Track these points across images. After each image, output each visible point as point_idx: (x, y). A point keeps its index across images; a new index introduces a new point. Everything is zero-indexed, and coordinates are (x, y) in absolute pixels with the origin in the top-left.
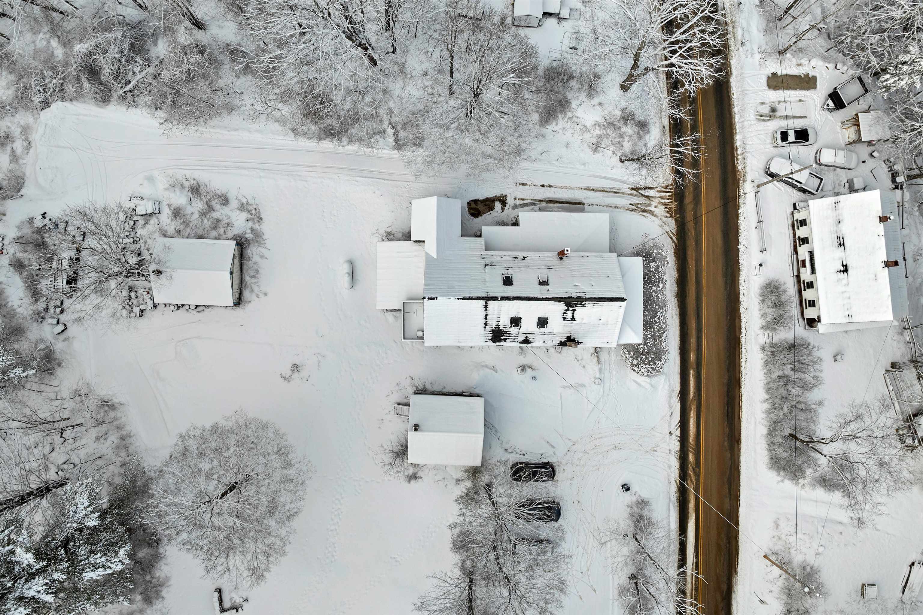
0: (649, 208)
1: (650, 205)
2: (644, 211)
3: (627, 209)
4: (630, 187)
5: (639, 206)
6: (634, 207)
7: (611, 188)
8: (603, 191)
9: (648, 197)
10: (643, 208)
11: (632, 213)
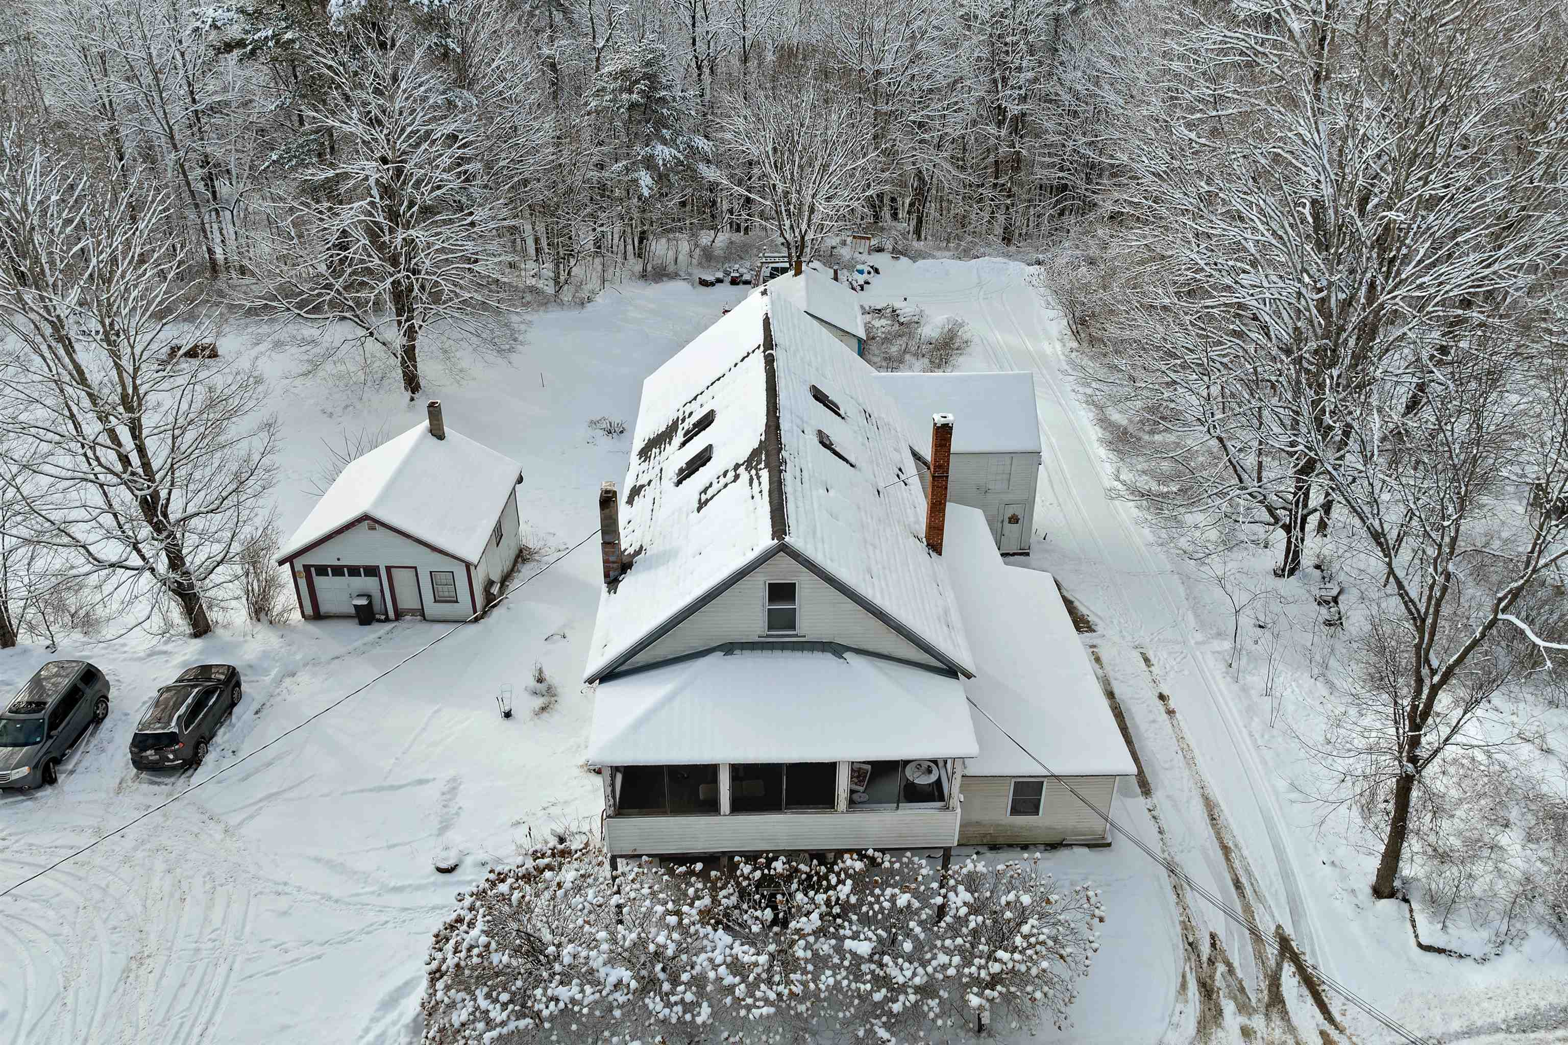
0: (1228, 1007)
1: (1244, 1008)
2: (1207, 990)
3: (1187, 926)
4: (1289, 930)
5: (1221, 968)
6: (1205, 949)
7: (1250, 874)
8: (1226, 850)
9: (1276, 1000)
10: (1219, 982)
11: (1181, 946)
